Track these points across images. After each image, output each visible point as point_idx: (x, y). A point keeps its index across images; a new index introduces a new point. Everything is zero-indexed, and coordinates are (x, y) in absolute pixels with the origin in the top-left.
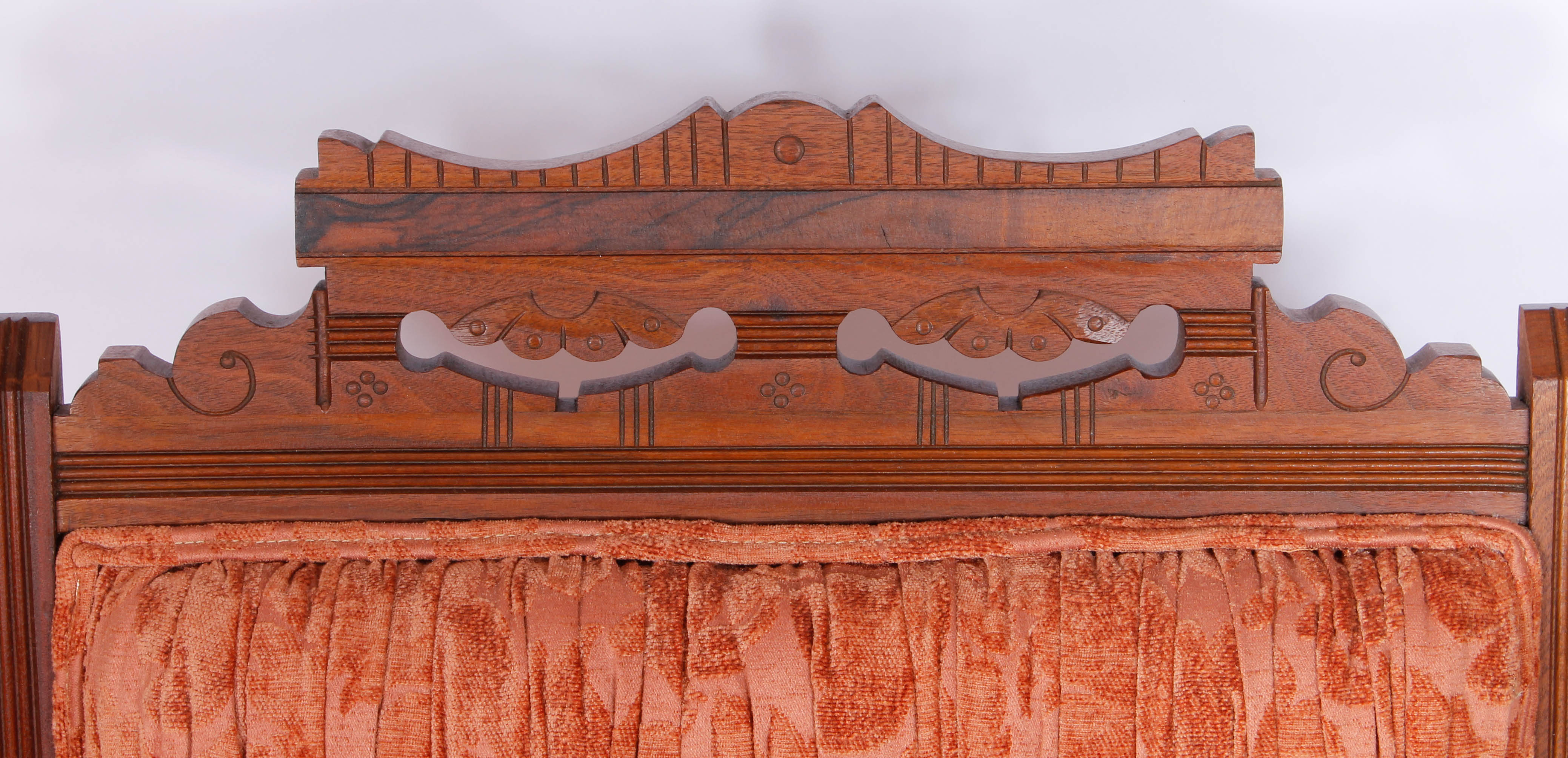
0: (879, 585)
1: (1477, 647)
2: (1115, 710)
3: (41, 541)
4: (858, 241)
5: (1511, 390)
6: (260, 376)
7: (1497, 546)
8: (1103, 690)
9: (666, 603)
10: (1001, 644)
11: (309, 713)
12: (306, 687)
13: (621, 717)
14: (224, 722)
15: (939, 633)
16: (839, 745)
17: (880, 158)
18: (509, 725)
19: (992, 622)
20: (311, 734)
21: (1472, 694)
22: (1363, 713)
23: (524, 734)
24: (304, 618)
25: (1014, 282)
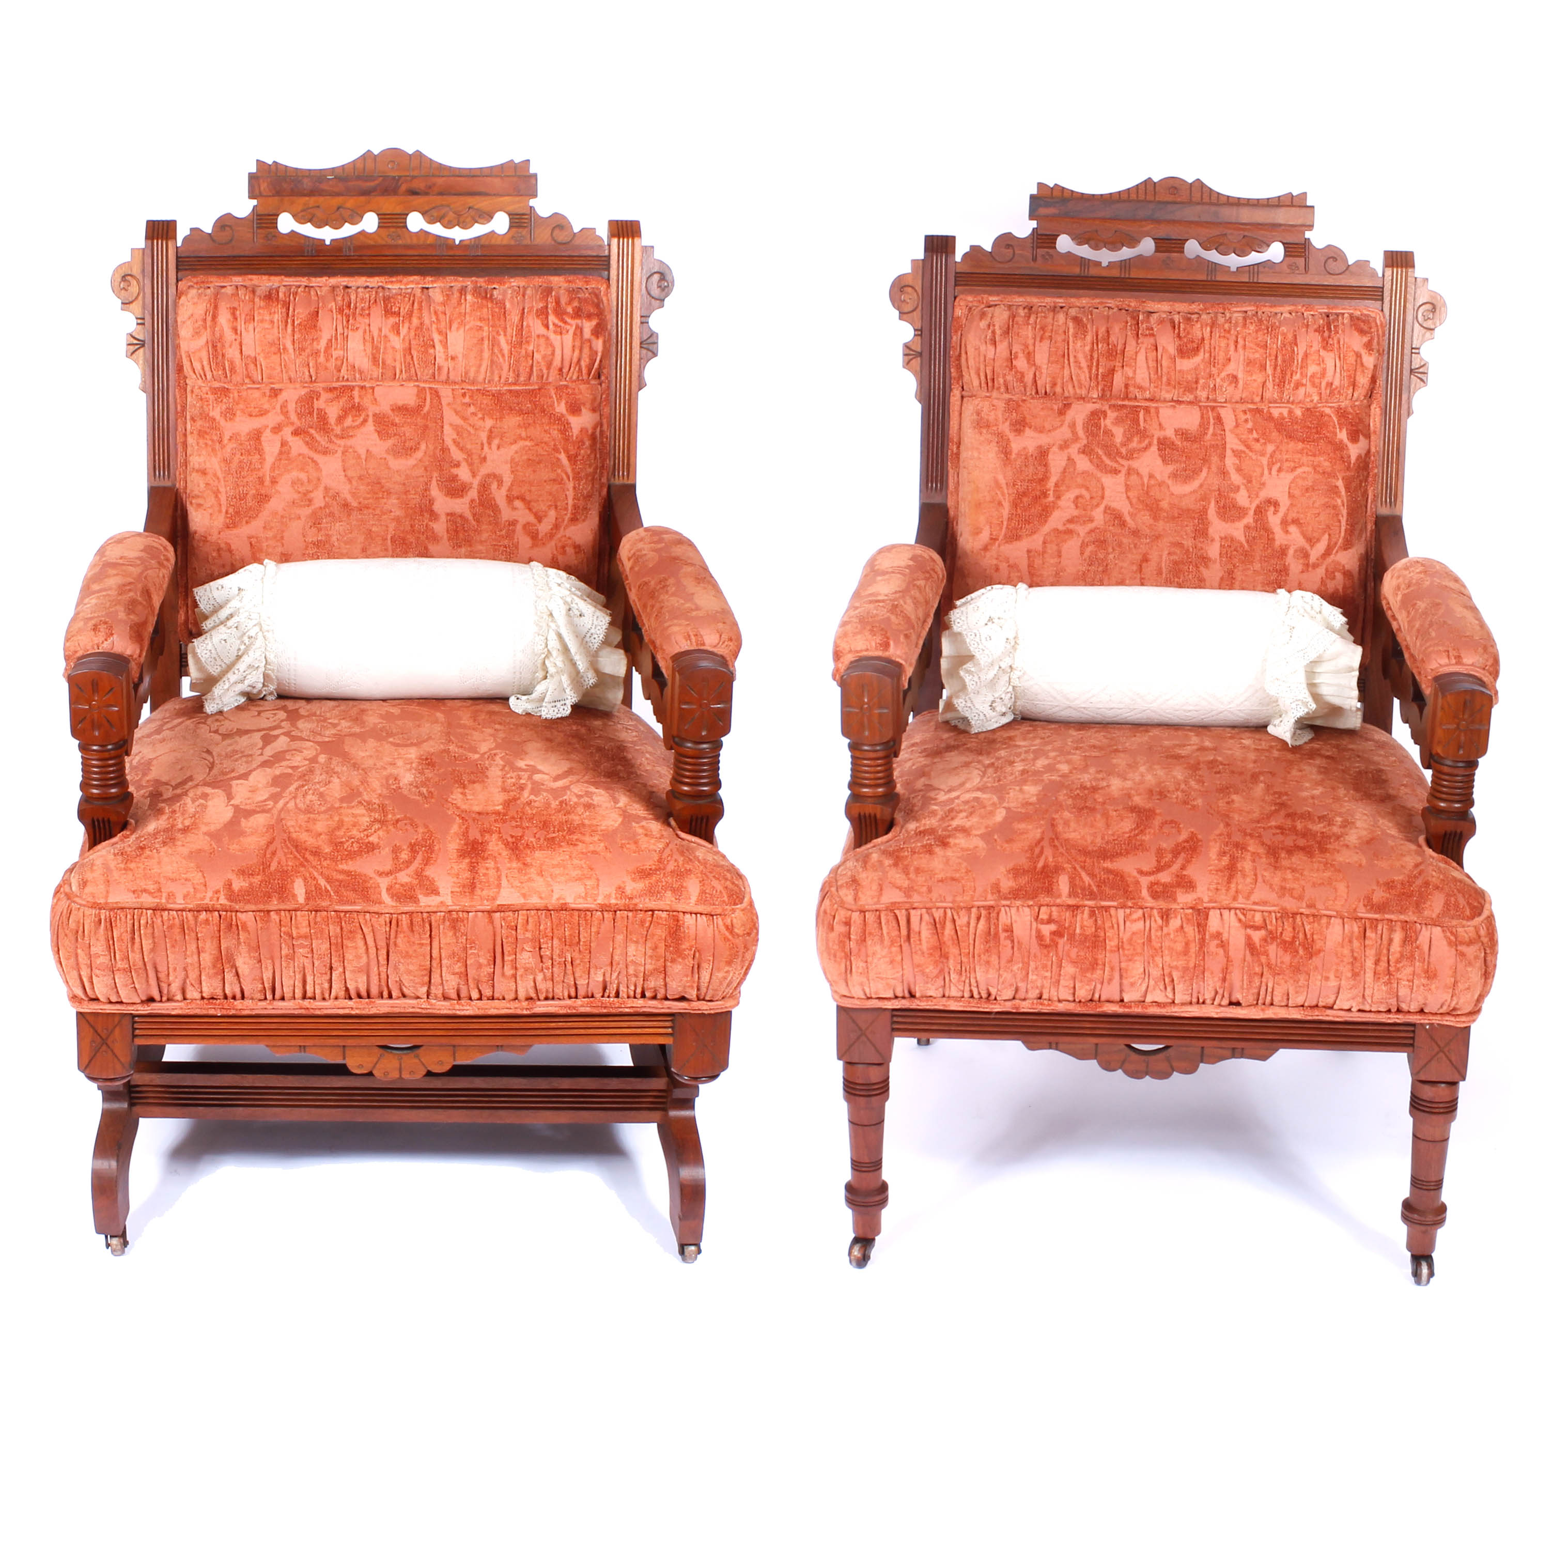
0: (1194, 317)
1: (1365, 339)
2: (1262, 351)
3: (950, 299)
4: (1192, 219)
5: (1380, 275)
6: (1017, 252)
7: (1373, 315)
8: (1258, 345)
9: (1133, 318)
10: (1229, 332)
11: (1030, 342)
12: (1030, 335)
13: (1120, 347)
14: (1005, 344)
15: (1211, 327)
16: (1182, 357)
17: (1199, 195)
18: (1088, 348)
19: (1227, 326)
20: (1031, 348)
21: (1363, 352)
22: (1331, 355)
23: (1092, 350)
24: (1029, 317)
25: (1236, 232)
